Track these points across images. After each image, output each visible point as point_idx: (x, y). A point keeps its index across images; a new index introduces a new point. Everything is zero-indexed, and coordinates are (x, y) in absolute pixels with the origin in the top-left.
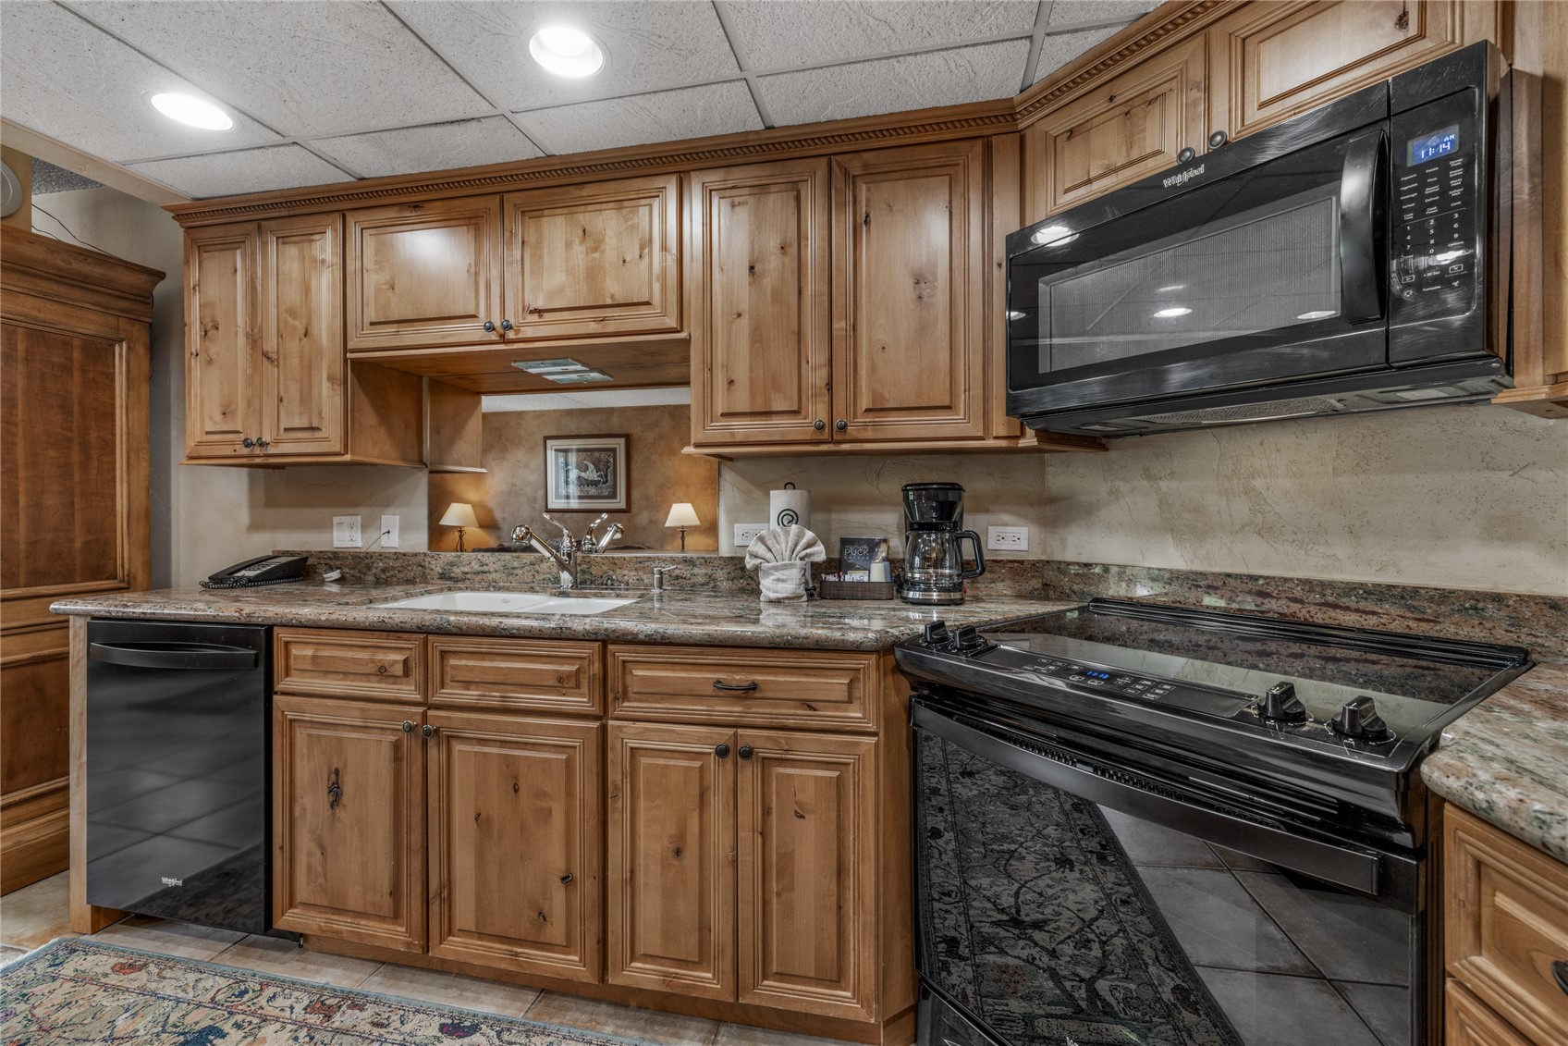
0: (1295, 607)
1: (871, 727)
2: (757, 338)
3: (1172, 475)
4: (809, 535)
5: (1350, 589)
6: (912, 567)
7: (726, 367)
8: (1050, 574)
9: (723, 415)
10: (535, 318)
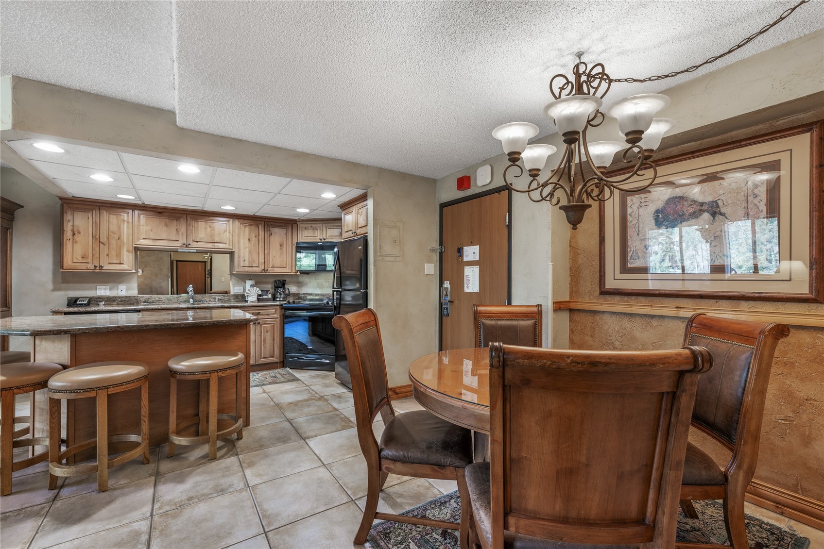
2: (250, 252)
3: (319, 279)
4: (258, 289)
6: (277, 295)
7: (243, 257)
8: (299, 295)
9: (243, 266)
10: (196, 243)
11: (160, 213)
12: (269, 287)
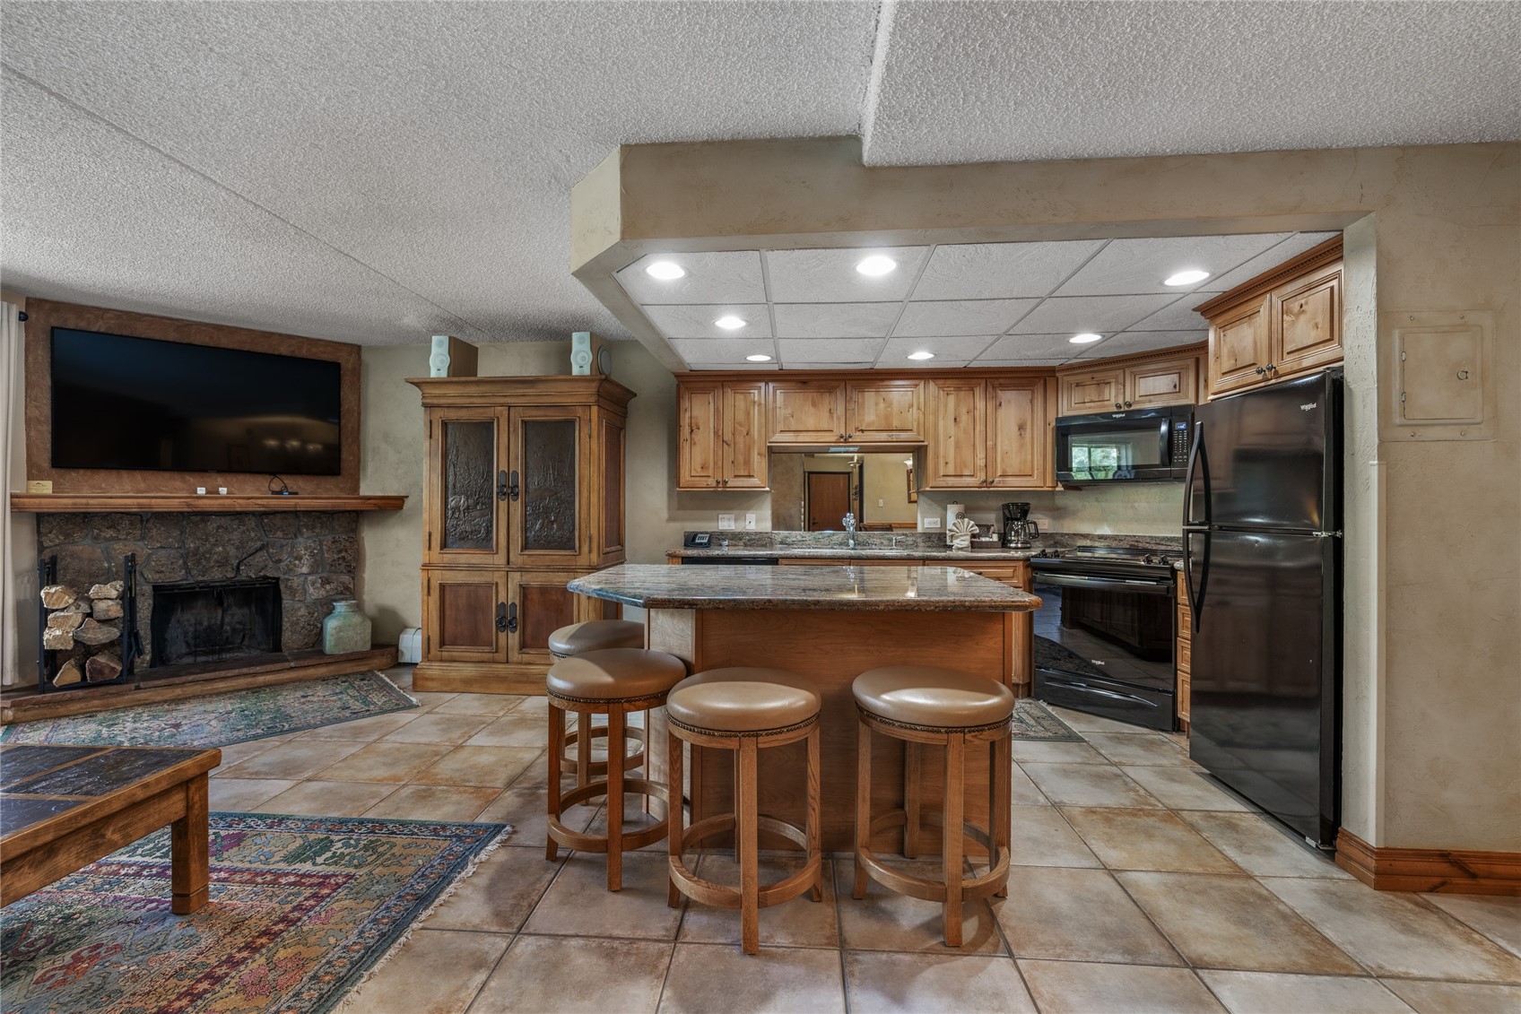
0: (1147, 545)
1: (1021, 585)
2: (957, 446)
3: (1106, 500)
4: (972, 523)
5: (1163, 538)
6: (1011, 536)
7: (945, 457)
8: (1058, 538)
9: (943, 476)
10: (860, 433)
11: (804, 383)
12: (992, 518)
